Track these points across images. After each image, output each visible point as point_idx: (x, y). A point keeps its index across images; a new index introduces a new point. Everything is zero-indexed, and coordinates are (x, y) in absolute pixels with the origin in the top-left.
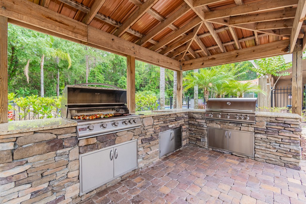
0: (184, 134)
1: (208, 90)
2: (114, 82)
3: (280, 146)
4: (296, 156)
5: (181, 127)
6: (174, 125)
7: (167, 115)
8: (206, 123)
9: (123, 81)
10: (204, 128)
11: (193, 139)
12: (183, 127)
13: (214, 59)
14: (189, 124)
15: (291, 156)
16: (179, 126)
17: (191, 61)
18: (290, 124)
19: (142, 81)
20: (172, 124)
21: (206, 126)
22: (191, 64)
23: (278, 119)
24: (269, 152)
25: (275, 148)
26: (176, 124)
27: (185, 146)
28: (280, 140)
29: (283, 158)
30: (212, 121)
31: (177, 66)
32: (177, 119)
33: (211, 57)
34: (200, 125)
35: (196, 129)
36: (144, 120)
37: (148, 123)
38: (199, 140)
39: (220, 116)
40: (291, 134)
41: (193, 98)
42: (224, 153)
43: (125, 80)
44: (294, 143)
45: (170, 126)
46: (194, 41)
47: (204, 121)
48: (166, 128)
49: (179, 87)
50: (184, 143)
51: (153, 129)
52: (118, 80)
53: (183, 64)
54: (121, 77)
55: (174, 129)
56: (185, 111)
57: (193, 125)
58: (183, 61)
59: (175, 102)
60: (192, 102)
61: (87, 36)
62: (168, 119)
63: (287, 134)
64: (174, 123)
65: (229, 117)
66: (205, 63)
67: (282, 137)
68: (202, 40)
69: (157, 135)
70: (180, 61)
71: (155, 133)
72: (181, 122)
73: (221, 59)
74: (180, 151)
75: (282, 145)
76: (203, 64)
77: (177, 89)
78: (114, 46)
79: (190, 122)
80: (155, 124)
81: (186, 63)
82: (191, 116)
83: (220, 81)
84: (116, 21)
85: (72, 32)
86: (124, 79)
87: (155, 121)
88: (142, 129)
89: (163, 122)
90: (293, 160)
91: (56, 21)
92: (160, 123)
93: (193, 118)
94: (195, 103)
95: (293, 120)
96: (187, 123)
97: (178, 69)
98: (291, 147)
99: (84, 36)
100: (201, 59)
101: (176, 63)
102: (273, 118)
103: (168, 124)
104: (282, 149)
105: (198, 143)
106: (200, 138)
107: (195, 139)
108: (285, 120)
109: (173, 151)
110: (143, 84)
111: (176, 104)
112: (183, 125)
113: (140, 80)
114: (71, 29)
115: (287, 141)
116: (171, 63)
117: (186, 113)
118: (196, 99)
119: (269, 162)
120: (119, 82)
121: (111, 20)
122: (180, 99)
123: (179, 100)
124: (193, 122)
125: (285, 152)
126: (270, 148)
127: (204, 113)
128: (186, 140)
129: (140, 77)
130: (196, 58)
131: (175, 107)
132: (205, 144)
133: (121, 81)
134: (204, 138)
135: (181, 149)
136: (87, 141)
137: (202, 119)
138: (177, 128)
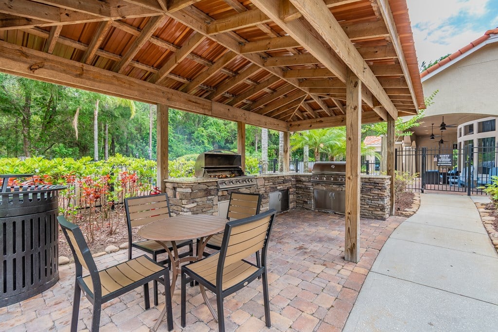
0: (291, 197)
1: (319, 151)
2: (186, 136)
3: (371, 202)
4: (383, 209)
5: (288, 190)
6: (282, 187)
7: (275, 177)
8: (312, 185)
9: (201, 135)
10: (311, 191)
11: (301, 202)
12: (291, 190)
13: (321, 122)
14: (297, 187)
15: (379, 210)
16: (286, 188)
17: (299, 122)
18: (378, 184)
19: (228, 134)
20: (280, 186)
21: (313, 189)
22: (299, 125)
23: (370, 179)
24: (364, 208)
25: (368, 204)
26: (284, 187)
27: (292, 209)
28: (372, 197)
29: (374, 212)
30: (318, 183)
31: (284, 127)
32: (285, 181)
33: (318, 120)
34: (307, 188)
35: (303, 192)
36: (257, 180)
37: (260, 183)
38: (306, 202)
39: (325, 179)
40: (379, 192)
41: (302, 161)
42: (328, 213)
43: (203, 134)
44: (381, 198)
45: (278, 188)
46: (301, 106)
47: (311, 184)
48: (274, 189)
49: (286, 149)
50: (291, 205)
51: (264, 189)
52: (194, 132)
53: (291, 125)
54: (198, 129)
55: (282, 190)
56: (292, 175)
57: (301, 188)
58: (290, 121)
59: (282, 166)
60: (301, 165)
61: (211, 110)
62: (276, 181)
63: (376, 192)
64: (282, 185)
65: (332, 179)
66: (313, 125)
67: (373, 195)
68: (310, 105)
69: (268, 195)
70: (287, 121)
71: (266, 192)
72: (289, 185)
73: (328, 123)
74: (287, 212)
75: (373, 202)
76: (311, 126)
77: (284, 151)
78: (230, 115)
79: (297, 185)
80: (266, 184)
81: (293, 123)
82: (298, 179)
83: (331, 142)
84: (233, 95)
85: (202, 108)
86: (203, 132)
87: (266, 182)
88: (256, 187)
89: (272, 183)
90: (380, 213)
91: (193, 102)
92: (270, 184)
93: (300, 181)
94: (305, 167)
95: (380, 180)
96: (294, 186)
97: (285, 130)
98: (379, 202)
99: (209, 110)
100: (309, 121)
101: (282, 124)
102: (367, 179)
103: (277, 185)
104: (373, 204)
105: (305, 206)
106: (307, 200)
107: (302, 202)
108: (375, 180)
109: (281, 212)
110: (229, 138)
111: (282, 168)
112: (290, 188)
113: (226, 133)
114: (202, 107)
115: (376, 197)
116: (278, 125)
117: (293, 177)
118: (306, 162)
119: (364, 216)
120: (195, 135)
121: (229, 95)
122: (287, 161)
123: (286, 163)
124: (300, 185)
125: (375, 207)
126: (364, 205)
127: (311, 176)
128: (293, 203)
129: (226, 128)
130: (304, 119)
131: (282, 170)
132: (311, 206)
133: (198, 134)
134: (310, 200)
135: (288, 211)
136: (223, 193)
137: (309, 182)
138: (284, 190)
